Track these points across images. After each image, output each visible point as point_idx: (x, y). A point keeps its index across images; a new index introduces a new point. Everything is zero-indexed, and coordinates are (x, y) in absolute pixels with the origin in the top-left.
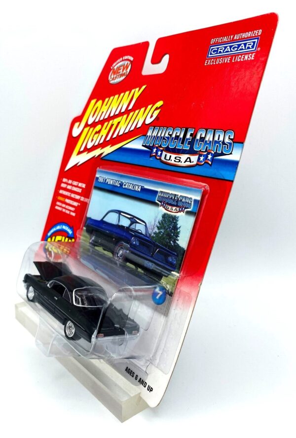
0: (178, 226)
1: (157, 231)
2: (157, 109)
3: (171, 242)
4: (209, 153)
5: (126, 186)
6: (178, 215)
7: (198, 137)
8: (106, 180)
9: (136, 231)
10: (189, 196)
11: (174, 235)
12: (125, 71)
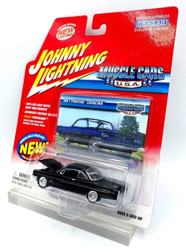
0: (137, 122)
1: (122, 127)
2: (103, 56)
3: (134, 132)
4: (149, 80)
5: (90, 103)
6: (135, 115)
7: (139, 71)
8: (71, 101)
9: (105, 129)
10: (141, 104)
11: (135, 127)
12: (70, 33)
